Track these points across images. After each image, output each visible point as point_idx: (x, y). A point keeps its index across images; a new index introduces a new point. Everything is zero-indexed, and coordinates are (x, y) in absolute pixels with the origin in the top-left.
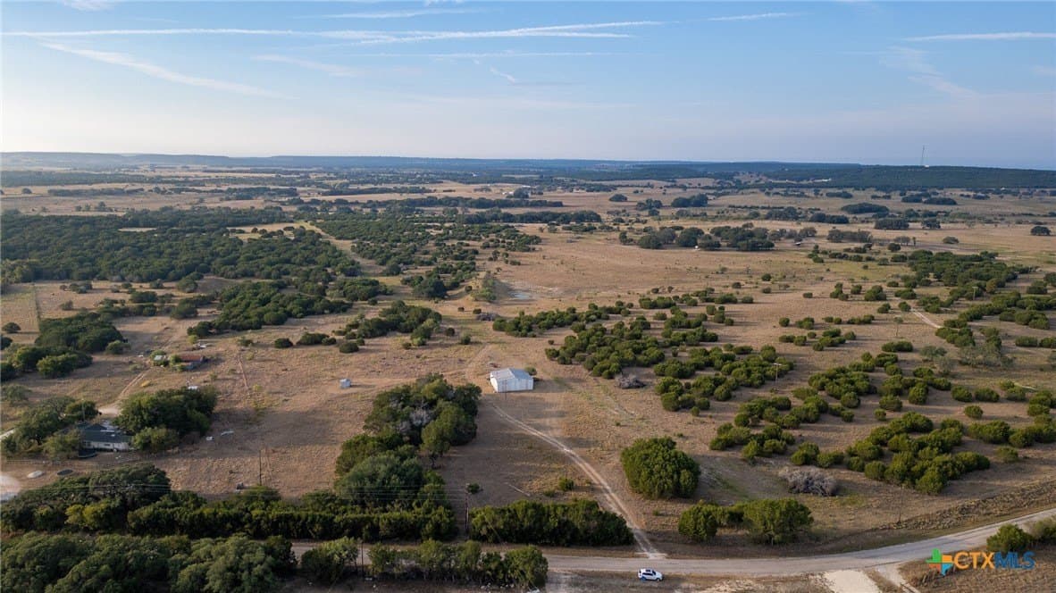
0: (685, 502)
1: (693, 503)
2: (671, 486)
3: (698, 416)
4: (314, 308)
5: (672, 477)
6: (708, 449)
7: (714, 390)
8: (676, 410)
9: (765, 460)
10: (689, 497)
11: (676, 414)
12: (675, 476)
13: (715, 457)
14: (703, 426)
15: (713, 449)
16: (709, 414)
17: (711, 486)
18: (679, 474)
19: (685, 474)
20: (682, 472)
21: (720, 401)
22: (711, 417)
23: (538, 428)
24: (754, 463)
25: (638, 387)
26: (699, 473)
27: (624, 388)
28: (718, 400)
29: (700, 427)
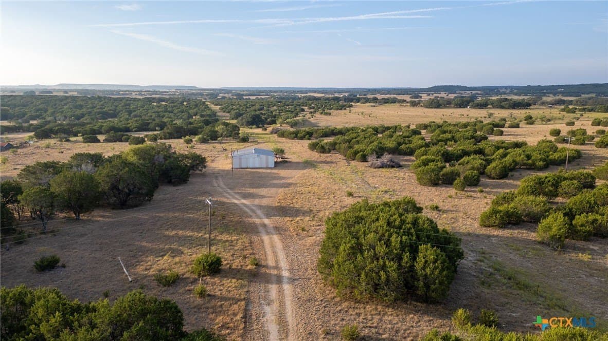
0: (426, 313)
1: (441, 316)
2: (394, 275)
3: (463, 190)
4: (149, 127)
5: (399, 258)
6: (476, 225)
7: (485, 167)
8: (435, 184)
9: (580, 244)
10: (435, 302)
11: (434, 189)
12: (406, 256)
13: (489, 237)
14: (469, 201)
15: (485, 225)
16: (479, 189)
17: (483, 283)
18: (414, 251)
19: (427, 252)
20: (422, 247)
21: (493, 178)
22: (482, 191)
23: (245, 196)
24: (564, 248)
25: (393, 167)
26: (460, 255)
27: (375, 168)
28: (490, 177)
29: (465, 202)
